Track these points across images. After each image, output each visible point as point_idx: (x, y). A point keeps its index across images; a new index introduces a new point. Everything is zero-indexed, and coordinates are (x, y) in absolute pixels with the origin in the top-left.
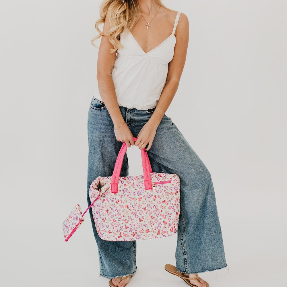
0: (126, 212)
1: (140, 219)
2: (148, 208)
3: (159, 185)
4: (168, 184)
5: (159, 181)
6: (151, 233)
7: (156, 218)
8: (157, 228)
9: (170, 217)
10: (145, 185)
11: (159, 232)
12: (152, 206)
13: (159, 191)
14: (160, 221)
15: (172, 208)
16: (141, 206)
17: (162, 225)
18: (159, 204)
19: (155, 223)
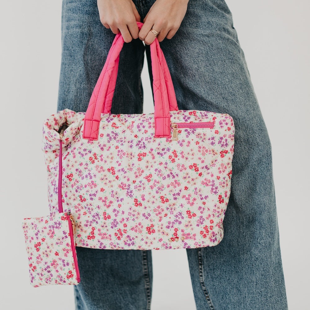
0: (107, 181)
1: (136, 200)
2: (155, 177)
3: (186, 130)
4: (207, 131)
5: (186, 121)
6: (157, 235)
7: (172, 201)
8: (171, 225)
9: (204, 203)
10: (155, 127)
11: (175, 234)
12: (166, 173)
13: (183, 141)
14: (178, 209)
15: (211, 183)
16: (143, 171)
17: (183, 218)
18: (181, 171)
19: (168, 212)
